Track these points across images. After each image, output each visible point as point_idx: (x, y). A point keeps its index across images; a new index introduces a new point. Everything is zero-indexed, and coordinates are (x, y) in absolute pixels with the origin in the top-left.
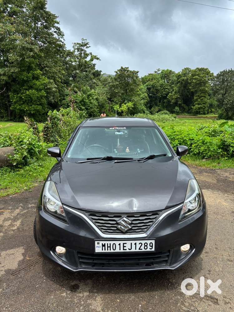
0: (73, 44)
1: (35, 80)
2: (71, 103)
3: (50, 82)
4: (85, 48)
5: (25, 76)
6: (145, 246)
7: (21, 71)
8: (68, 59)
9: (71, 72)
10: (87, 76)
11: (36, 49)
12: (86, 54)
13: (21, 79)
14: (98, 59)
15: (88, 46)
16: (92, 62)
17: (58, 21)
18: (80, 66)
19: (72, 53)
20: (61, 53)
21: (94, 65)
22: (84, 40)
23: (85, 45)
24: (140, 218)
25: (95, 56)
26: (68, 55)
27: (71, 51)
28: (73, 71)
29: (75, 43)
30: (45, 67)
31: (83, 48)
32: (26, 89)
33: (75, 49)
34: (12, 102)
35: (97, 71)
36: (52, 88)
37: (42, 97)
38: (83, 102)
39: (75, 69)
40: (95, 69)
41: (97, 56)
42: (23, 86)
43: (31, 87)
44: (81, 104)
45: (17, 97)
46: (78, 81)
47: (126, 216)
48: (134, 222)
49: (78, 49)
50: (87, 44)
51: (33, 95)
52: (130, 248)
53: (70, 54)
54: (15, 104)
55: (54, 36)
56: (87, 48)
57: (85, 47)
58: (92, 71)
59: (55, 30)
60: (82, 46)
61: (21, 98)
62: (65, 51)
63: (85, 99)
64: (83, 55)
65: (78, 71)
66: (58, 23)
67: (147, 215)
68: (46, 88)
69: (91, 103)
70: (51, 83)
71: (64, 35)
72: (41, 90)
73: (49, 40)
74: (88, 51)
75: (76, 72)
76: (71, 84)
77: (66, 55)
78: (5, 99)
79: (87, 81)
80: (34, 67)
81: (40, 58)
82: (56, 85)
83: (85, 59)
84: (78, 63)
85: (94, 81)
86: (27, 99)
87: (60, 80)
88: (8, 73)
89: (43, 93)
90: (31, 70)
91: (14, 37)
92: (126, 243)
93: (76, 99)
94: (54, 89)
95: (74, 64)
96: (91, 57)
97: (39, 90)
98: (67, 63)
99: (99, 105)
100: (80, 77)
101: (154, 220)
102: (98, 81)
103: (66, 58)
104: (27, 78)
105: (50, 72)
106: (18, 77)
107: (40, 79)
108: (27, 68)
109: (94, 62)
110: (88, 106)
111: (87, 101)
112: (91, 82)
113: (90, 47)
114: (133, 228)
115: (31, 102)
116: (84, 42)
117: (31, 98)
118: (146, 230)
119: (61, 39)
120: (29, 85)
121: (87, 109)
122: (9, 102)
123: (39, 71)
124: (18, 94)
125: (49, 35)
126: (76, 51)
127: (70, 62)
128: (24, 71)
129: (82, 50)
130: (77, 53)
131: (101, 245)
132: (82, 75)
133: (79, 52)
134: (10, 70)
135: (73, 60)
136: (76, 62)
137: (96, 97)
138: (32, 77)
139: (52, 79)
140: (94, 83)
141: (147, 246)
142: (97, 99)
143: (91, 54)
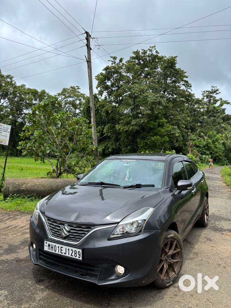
0: (202, 92)
1: (160, 128)
2: (190, 147)
3: (173, 129)
4: (214, 95)
5: (152, 124)
6: (75, 253)
7: (149, 121)
8: (196, 106)
9: (198, 118)
10: (214, 121)
11: (164, 101)
12: (216, 100)
13: (149, 127)
14: (228, 103)
15: (218, 92)
16: (221, 107)
17: (187, 76)
18: (208, 112)
19: (200, 101)
20: (190, 101)
21: (224, 110)
22: (214, 87)
23: (215, 92)
24: (76, 229)
25: (226, 101)
26: (196, 103)
27: (200, 99)
28: (201, 117)
29: (204, 91)
30: (170, 115)
31: (212, 95)
32: (152, 136)
33: (204, 97)
34: (139, 146)
35: (228, 115)
36: (176, 133)
37: (165, 142)
38: (207, 147)
39: (203, 115)
40: (225, 114)
41: (227, 101)
42: (149, 133)
43: (156, 134)
44: (205, 148)
45: (143, 143)
46: (205, 126)
47: (67, 225)
48: (71, 231)
49: (207, 97)
50: (217, 90)
51: (157, 140)
52: (65, 253)
53: (198, 102)
54: (142, 148)
55: (182, 88)
56: (216, 94)
57: (215, 93)
58: (222, 116)
59: (184, 83)
60: (211, 93)
61: (146, 143)
62: (193, 99)
63: (210, 144)
64: (212, 101)
65: (205, 117)
66: (187, 77)
67: (82, 227)
68: (169, 134)
69: (216, 147)
70: (175, 129)
71: (191, 86)
72: (164, 136)
73: (176, 92)
74: (218, 97)
75: (203, 118)
76: (197, 130)
77: (194, 103)
78: (134, 144)
79: (215, 126)
80: (160, 116)
81: (167, 108)
82: (180, 130)
83: (214, 105)
84: (206, 109)
85: (223, 125)
86: (152, 144)
87: (184, 126)
88: (139, 123)
89: (167, 138)
90: (158, 119)
91: (145, 95)
92: (62, 247)
93: (200, 144)
94: (177, 135)
95: (202, 110)
96: (221, 102)
97: (162, 136)
98: (195, 111)
99: (226, 149)
100: (207, 122)
101: (86, 233)
102: (228, 125)
103: (194, 106)
104: (153, 126)
105: (174, 119)
106: (146, 125)
107: (165, 126)
108: (154, 118)
109: (223, 107)
110: (212, 151)
111: (212, 145)
112: (218, 126)
113: (220, 93)
114: (70, 236)
115: (155, 146)
116: (213, 89)
117: (155, 144)
118: (79, 239)
119: (188, 90)
120: (154, 132)
121: (211, 153)
122: (137, 147)
123: (164, 120)
124: (144, 140)
125: (176, 88)
126: (205, 99)
127: (198, 108)
128: (151, 120)
129: (211, 97)
130: (206, 100)
131: (47, 245)
132: (209, 120)
133: (208, 99)
134: (140, 121)
135: (200, 107)
136: (204, 108)
137: (223, 141)
138: (158, 125)
139: (176, 125)
140: (223, 127)
141: (76, 253)
142: (224, 144)
143: (221, 99)
